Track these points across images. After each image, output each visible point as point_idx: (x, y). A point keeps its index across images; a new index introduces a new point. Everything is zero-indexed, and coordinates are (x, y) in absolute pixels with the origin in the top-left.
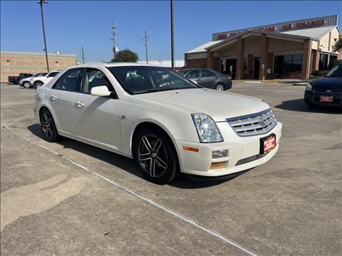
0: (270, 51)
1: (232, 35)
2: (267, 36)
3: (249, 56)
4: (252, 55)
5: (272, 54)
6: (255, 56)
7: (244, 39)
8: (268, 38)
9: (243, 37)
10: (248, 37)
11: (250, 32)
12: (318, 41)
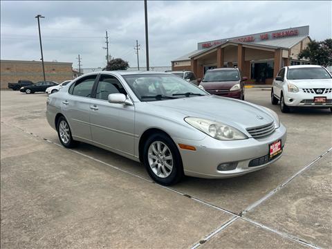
0: (246, 59)
2: (244, 46)
3: (228, 63)
4: (231, 63)
5: (248, 62)
6: (234, 63)
7: (223, 48)
8: (244, 48)
9: (222, 47)
11: (228, 42)
12: (289, 50)
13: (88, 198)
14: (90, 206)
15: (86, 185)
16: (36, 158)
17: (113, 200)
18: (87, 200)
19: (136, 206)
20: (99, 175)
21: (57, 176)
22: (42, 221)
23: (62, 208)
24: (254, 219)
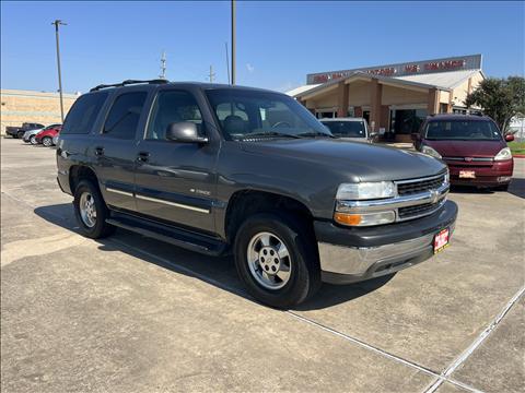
0: (384, 103)
1: (334, 77)
2: (379, 82)
3: (355, 108)
4: (359, 107)
5: (387, 107)
6: (364, 109)
7: (348, 85)
8: (381, 85)
9: (346, 83)
10: (354, 83)
11: (355, 75)
12: (449, 91)
13: (180, 336)
14: (186, 351)
15: (169, 311)
16: (73, 260)
17: (223, 342)
18: (179, 340)
19: (266, 353)
20: (188, 294)
21: (119, 292)
22: (113, 378)
23: (142, 354)
24: (469, 383)
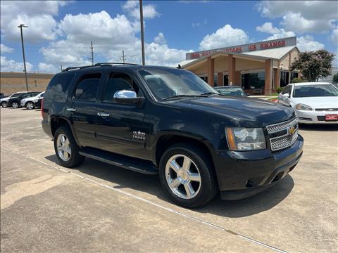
0: (237, 70)
1: (204, 55)
2: (234, 56)
3: (219, 74)
4: (221, 73)
5: (239, 72)
6: (225, 74)
8: (234, 58)
9: (212, 58)
10: (217, 58)
11: (218, 53)
12: (279, 61)
